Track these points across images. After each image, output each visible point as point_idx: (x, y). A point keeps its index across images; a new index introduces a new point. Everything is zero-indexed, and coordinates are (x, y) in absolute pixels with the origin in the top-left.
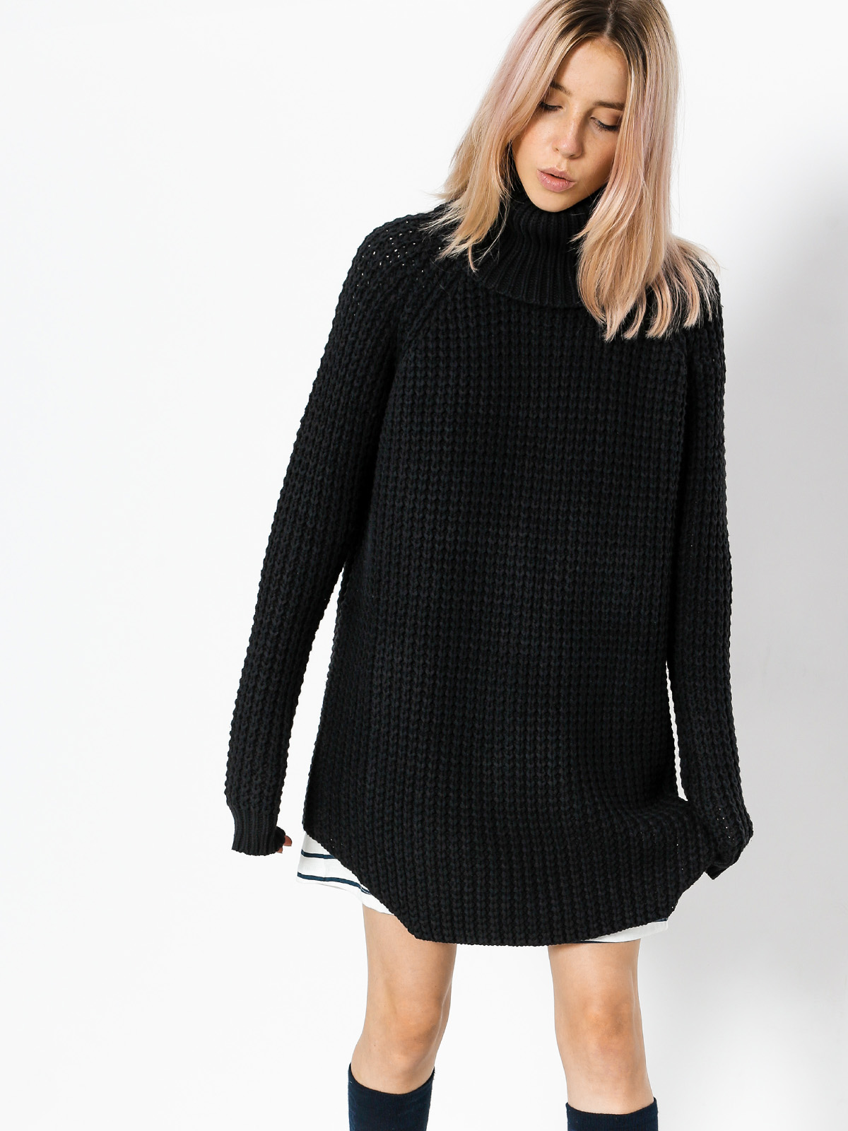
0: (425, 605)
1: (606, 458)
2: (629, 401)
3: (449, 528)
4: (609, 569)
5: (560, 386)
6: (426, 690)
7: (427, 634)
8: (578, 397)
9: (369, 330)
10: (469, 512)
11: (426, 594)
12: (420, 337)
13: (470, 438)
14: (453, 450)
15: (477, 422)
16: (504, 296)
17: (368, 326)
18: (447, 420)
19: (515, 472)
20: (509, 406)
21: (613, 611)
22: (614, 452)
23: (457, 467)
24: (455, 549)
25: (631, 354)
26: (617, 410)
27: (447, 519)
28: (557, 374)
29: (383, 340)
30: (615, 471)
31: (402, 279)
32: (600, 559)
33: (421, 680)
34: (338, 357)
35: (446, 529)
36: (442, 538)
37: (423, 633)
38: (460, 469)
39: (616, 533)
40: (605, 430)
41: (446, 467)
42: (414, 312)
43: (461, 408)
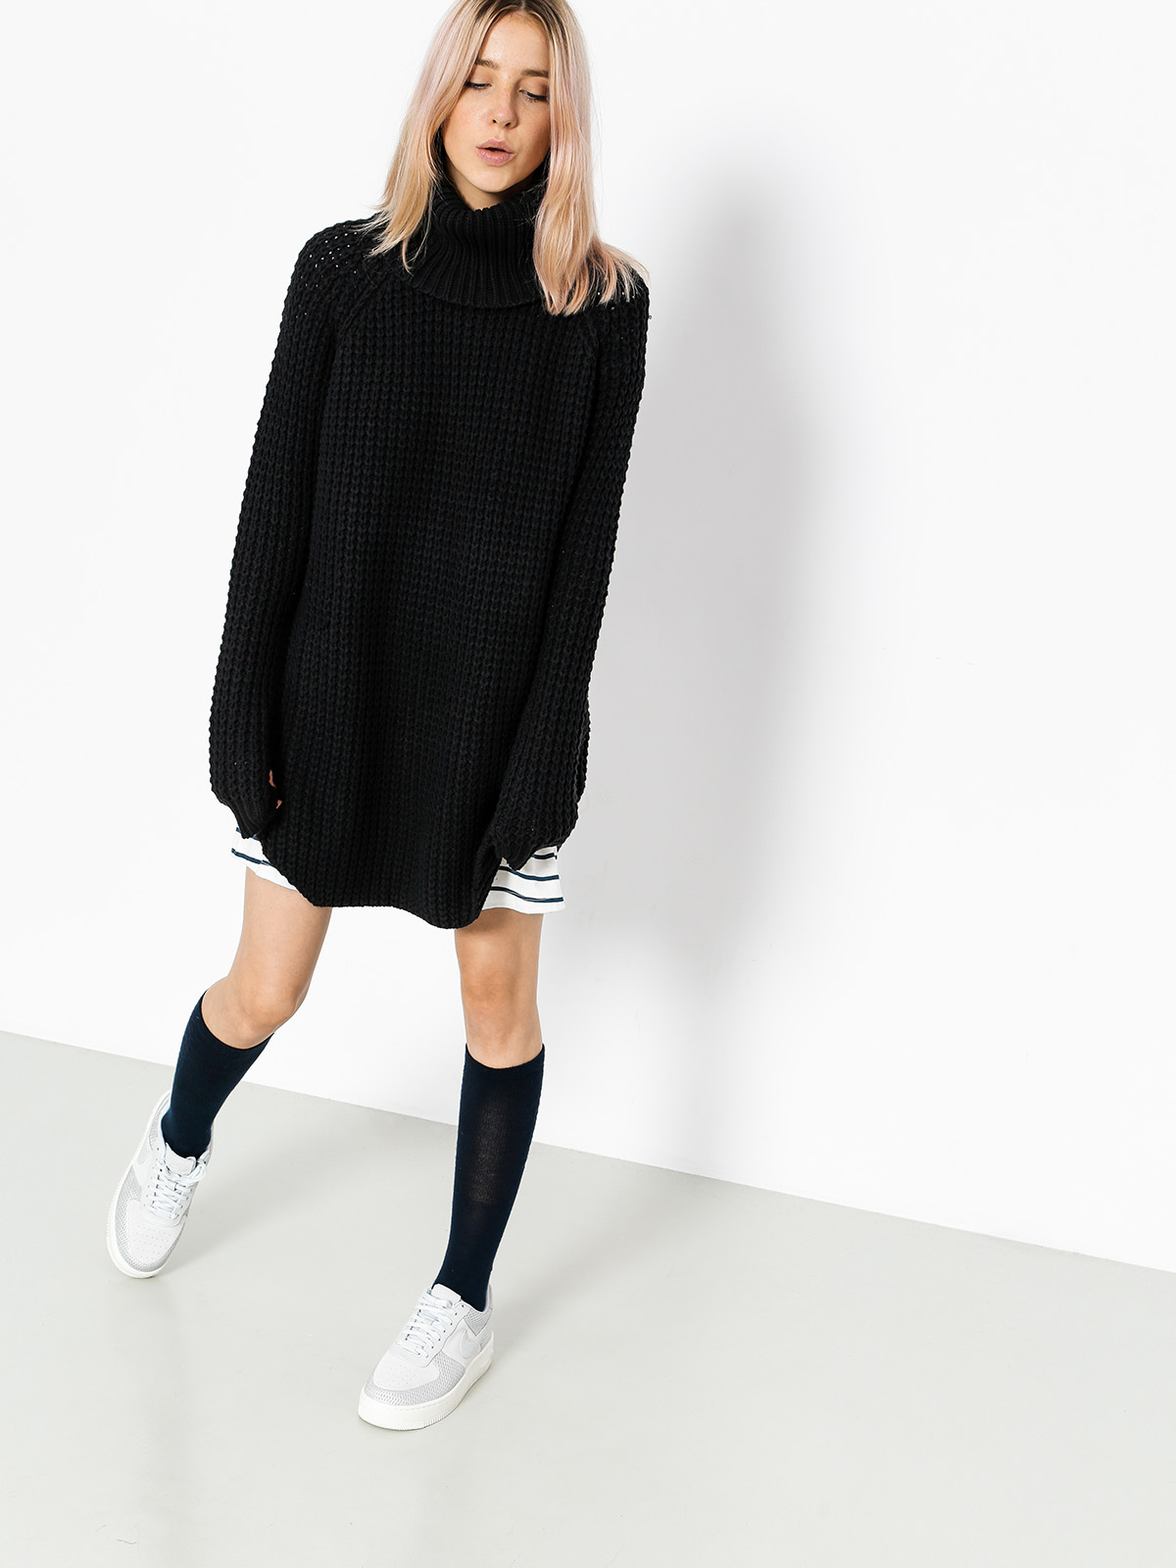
0: (349, 596)
1: (515, 459)
2: (543, 404)
3: (371, 521)
4: (510, 570)
5: (477, 385)
6: (352, 676)
7: (351, 623)
8: (493, 397)
9: (310, 330)
10: (391, 505)
11: (350, 585)
12: (348, 335)
13: (392, 434)
14: (375, 444)
15: (398, 418)
16: (428, 295)
17: (309, 326)
18: (370, 415)
19: (435, 467)
20: (431, 403)
21: (511, 612)
22: (523, 453)
23: (379, 461)
24: (377, 541)
25: (548, 358)
26: (529, 412)
27: (369, 512)
28: (475, 373)
29: (323, 339)
30: (523, 471)
31: (336, 279)
32: (502, 559)
33: (346, 668)
34: (285, 359)
35: (368, 521)
36: (364, 531)
37: (347, 622)
38: (382, 463)
39: (519, 534)
40: (516, 430)
41: (368, 461)
42: (345, 311)
43: (384, 404)
